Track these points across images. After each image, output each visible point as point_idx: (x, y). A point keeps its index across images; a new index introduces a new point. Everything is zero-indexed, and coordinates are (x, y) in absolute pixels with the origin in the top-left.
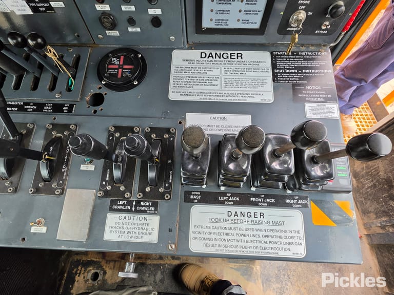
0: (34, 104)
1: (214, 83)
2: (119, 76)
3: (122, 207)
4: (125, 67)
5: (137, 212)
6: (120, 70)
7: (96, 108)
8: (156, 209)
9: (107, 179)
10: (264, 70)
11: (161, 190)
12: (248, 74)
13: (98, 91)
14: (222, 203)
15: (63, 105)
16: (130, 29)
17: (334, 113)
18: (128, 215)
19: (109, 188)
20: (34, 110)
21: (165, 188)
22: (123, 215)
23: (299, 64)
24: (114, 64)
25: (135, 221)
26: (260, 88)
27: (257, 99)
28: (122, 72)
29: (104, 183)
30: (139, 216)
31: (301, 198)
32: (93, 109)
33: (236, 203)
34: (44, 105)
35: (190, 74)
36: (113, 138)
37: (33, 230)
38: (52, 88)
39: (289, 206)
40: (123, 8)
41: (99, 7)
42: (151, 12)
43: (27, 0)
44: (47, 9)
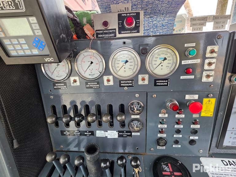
4: (175, 173)
16: (174, 146)
24: (166, 171)
40: (175, 136)
41: (159, 135)
42: (191, 138)
43: (119, 132)
44: (128, 135)
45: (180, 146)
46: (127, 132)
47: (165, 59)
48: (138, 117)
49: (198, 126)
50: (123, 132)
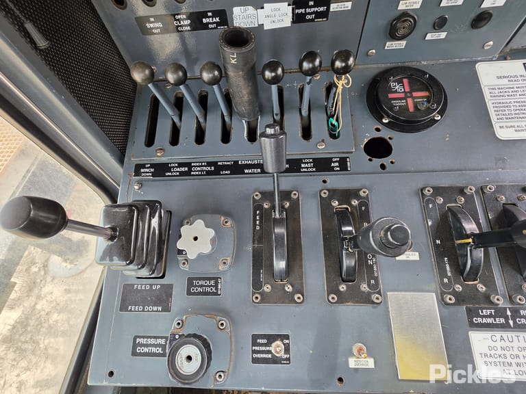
2: (412, 109)
3: (490, 320)
4: (415, 94)
6: (410, 101)
7: (382, 161)
9: (449, 274)
15: (330, 160)
16: (429, 36)
19: (458, 288)
22: (497, 334)
24: (396, 92)
25: (524, 344)
28: (415, 103)
29: (446, 280)
32: (377, 162)
35: (518, 98)
36: (434, 205)
37: (352, 363)
38: (307, 135)
40: (445, 2)
41: (403, 5)
42: (487, 4)
43: (296, 4)
44: (318, 15)
45: (443, 36)
46: (317, 2)
50: (305, 4)
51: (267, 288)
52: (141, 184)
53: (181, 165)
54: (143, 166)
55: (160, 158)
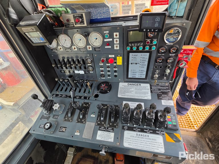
0: (79, 96)
1: (132, 92)
2: (104, 89)
3: (102, 129)
4: (106, 87)
5: (107, 131)
6: (104, 88)
7: (96, 98)
8: (113, 131)
9: (99, 120)
10: (148, 89)
11: (115, 125)
12: (143, 90)
13: (97, 94)
14: (135, 131)
15: (87, 97)
16: (108, 77)
17: (172, 104)
18: (104, 132)
19: (99, 123)
20: (79, 98)
21: (116, 124)
22: (103, 132)
23: (159, 88)
24: (102, 86)
25: (107, 134)
26: (146, 95)
27: (146, 98)
28: (105, 89)
30: (108, 132)
31: (161, 131)
32: (95, 98)
33: (139, 131)
34: (82, 97)
35: (124, 90)
37: (76, 134)
38: (84, 92)
39: (158, 134)
40: (108, 73)
41: (101, 73)
42: (115, 74)
43: (84, 71)
44: (88, 73)
45: (110, 78)
46: (88, 71)
47: (97, 39)
48: (91, 65)
49: (116, 69)
50: (86, 71)
51: (66, 119)
52: (52, 97)
53: (61, 95)
54: (54, 94)
55: (58, 93)
